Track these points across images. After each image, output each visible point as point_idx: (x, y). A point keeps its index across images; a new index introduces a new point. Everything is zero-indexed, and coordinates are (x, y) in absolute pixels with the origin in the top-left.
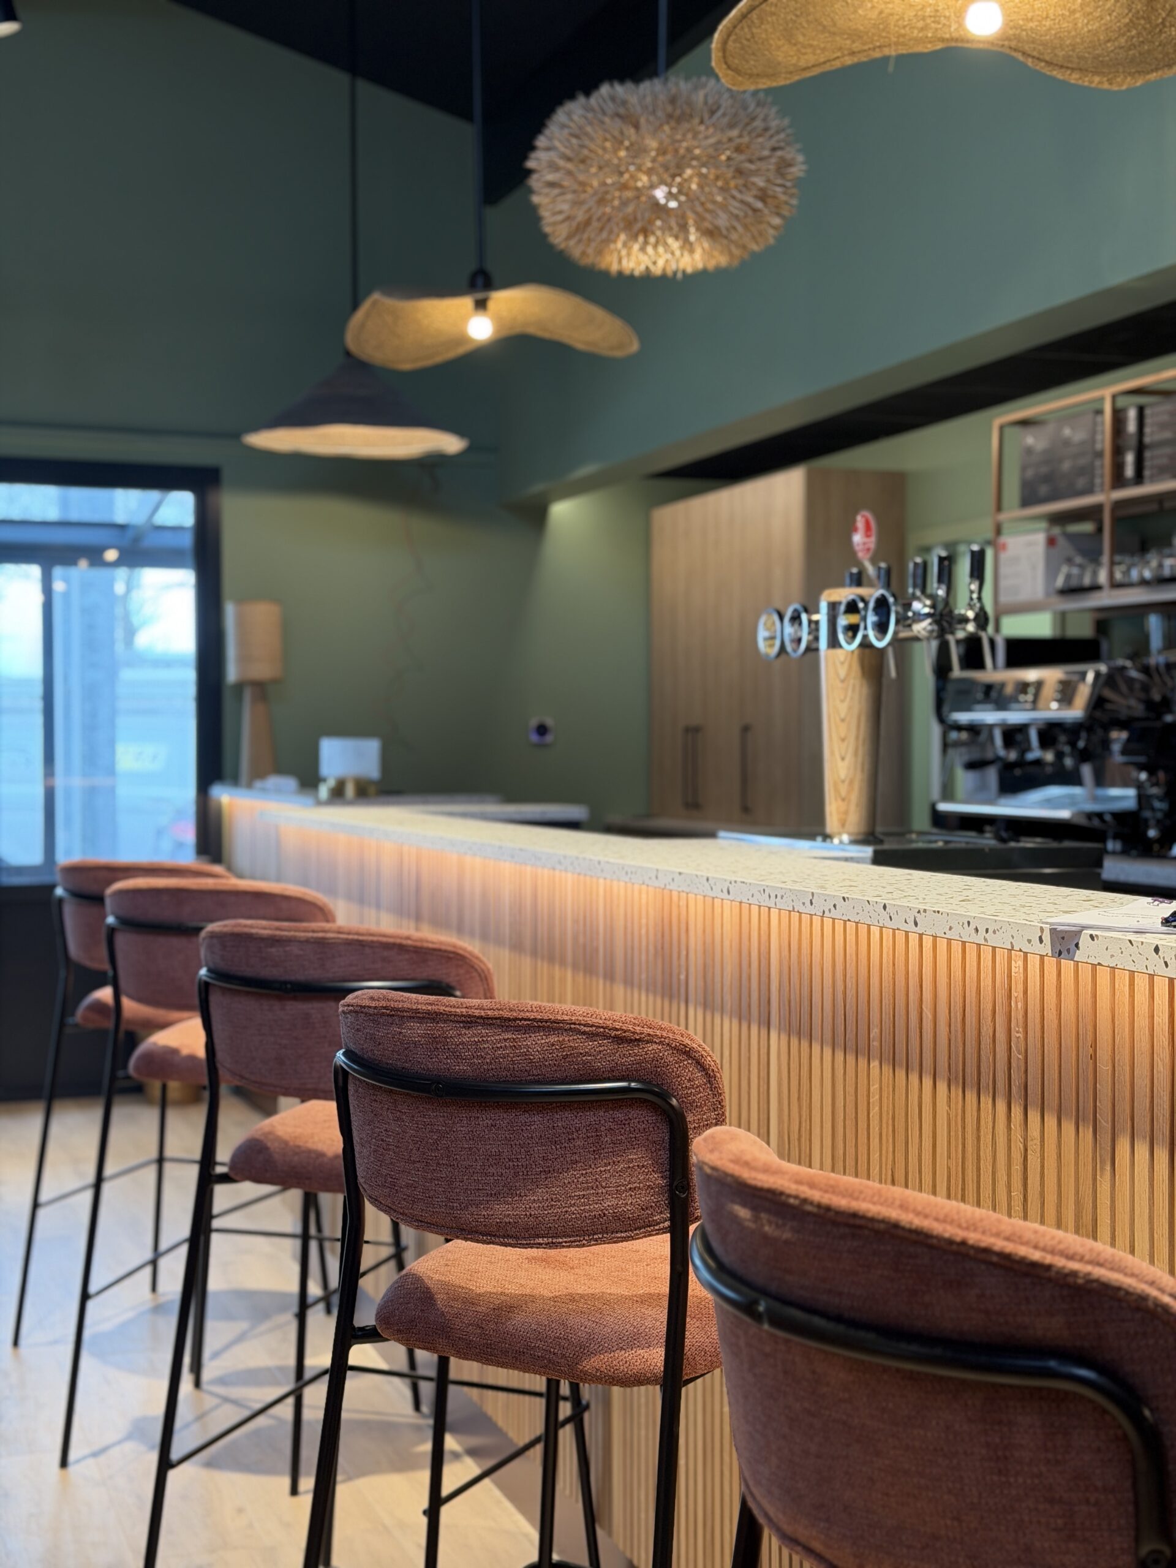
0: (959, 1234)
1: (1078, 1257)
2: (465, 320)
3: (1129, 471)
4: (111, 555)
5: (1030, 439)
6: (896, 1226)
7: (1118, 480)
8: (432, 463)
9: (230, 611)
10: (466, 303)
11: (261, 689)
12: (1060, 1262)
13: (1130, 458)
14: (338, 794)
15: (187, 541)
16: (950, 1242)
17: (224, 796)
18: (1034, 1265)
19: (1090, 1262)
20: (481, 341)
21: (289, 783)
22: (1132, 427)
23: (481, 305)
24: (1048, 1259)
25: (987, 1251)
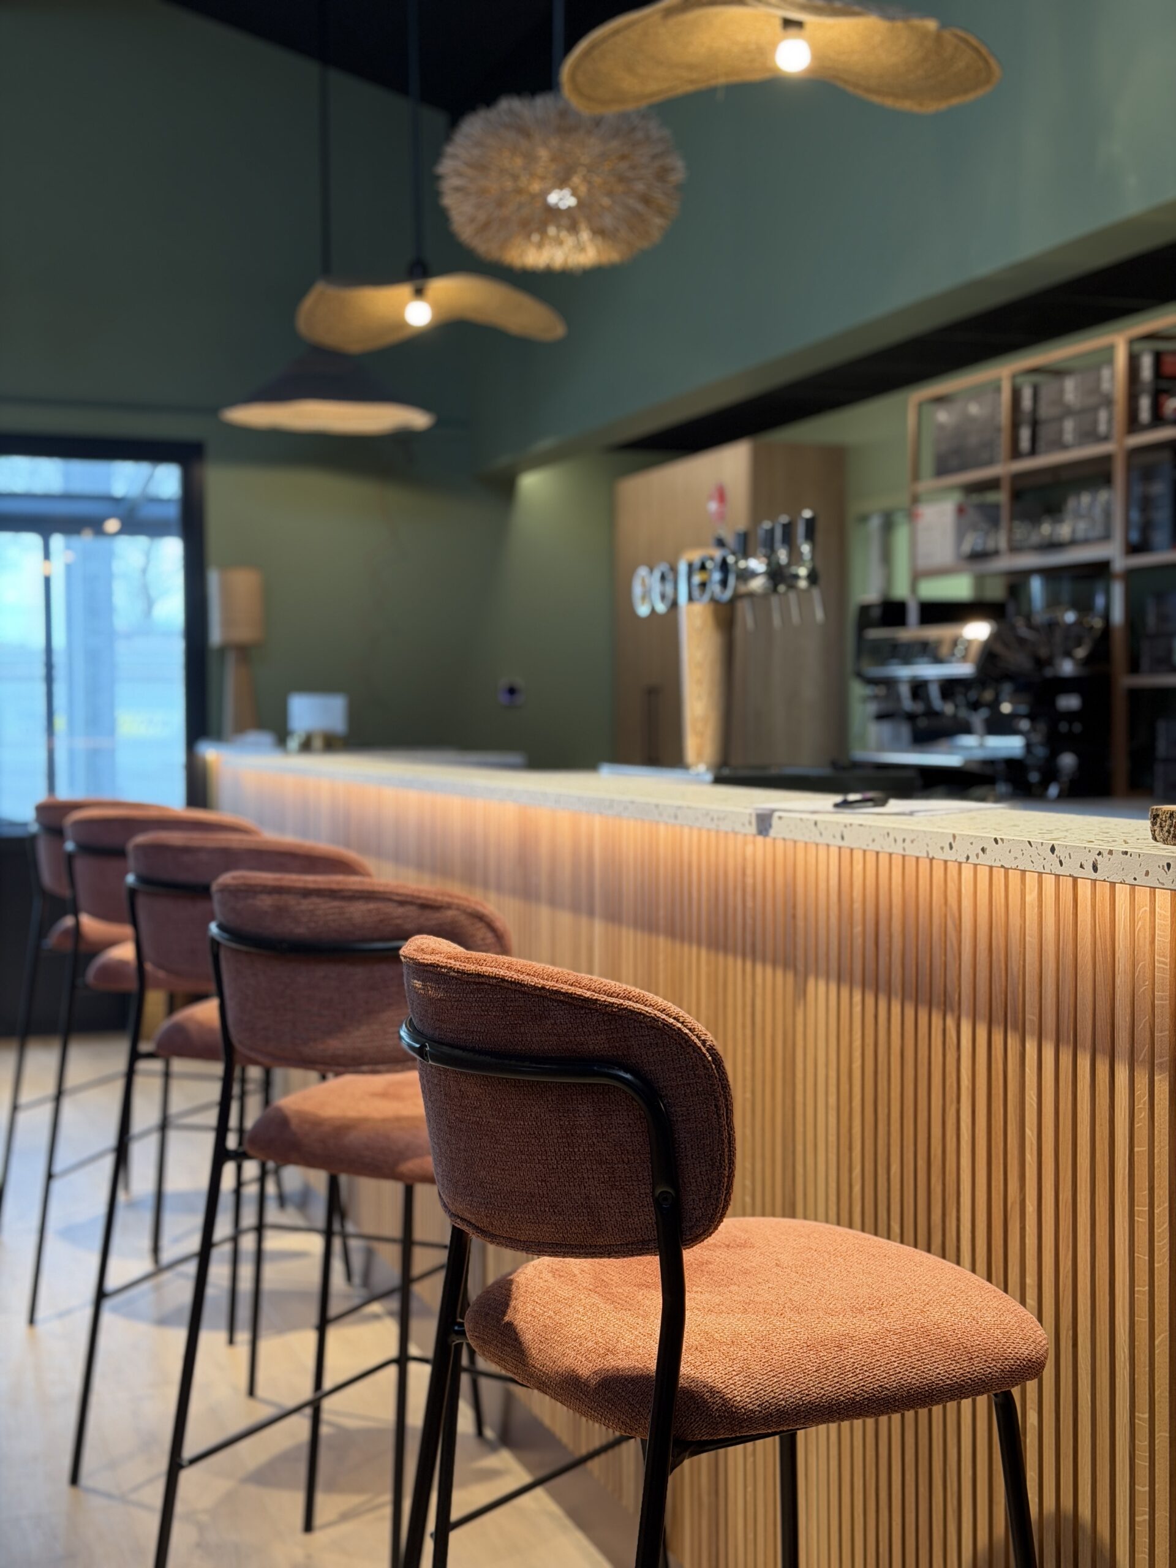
0: (541, 982)
1: (616, 995)
2: (402, 307)
3: (1025, 443)
4: (112, 525)
5: (943, 416)
6: (503, 980)
7: (1016, 453)
8: (402, 437)
9: (214, 579)
10: (404, 290)
11: (244, 652)
12: (603, 998)
13: (1025, 434)
14: (306, 746)
15: (173, 512)
16: (535, 988)
17: (211, 753)
18: (587, 1000)
19: (624, 998)
20: (420, 327)
21: (266, 738)
22: (1027, 403)
23: (419, 293)
24: (596, 996)
25: (558, 992)
